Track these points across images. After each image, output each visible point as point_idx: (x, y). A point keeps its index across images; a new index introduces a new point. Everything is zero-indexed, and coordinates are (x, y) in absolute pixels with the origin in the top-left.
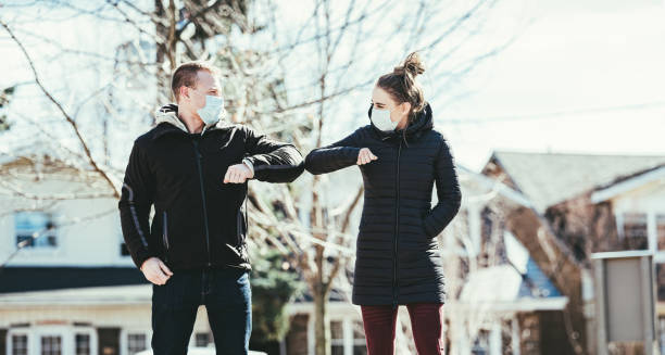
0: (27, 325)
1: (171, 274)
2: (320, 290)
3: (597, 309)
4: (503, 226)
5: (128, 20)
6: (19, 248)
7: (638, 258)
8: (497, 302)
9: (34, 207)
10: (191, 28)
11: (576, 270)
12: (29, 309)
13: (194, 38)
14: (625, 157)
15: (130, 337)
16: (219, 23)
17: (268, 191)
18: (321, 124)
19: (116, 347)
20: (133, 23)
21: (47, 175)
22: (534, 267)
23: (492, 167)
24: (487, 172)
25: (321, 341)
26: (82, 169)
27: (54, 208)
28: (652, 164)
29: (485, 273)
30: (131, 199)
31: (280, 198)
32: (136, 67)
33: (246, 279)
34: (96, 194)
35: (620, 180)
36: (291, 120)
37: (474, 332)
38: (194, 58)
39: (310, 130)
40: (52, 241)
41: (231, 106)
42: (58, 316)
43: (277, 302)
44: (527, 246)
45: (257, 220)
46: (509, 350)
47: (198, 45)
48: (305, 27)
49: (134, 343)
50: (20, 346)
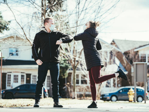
0: (11, 72)
1: (43, 63)
2: (75, 68)
3: (134, 74)
4: (115, 56)
5: (36, 8)
6: (10, 56)
7: (144, 64)
8: (113, 72)
9: (13, 47)
10: (49, 10)
11: (131, 66)
12: (11, 69)
13: (50, 12)
14: (142, 42)
15: (33, 76)
16: (55, 9)
17: (64, 46)
18: (76, 32)
19: (30, 78)
20: (37, 8)
21: (17, 40)
22: (121, 65)
23: (113, 43)
24: (112, 44)
25: (74, 79)
26: (24, 39)
27: (18, 47)
28: (148, 44)
29: (110, 65)
30: (34, 47)
31: (67, 47)
32: (37, 18)
33: (58, 65)
34: (27, 45)
35: (140, 47)
36: (70, 31)
38: (50, 16)
39: (74, 33)
40: (17, 55)
41: (57, 27)
42: (18, 71)
43: (65, 70)
44: (120, 60)
45: (62, 52)
46: (115, 82)
47: (51, 13)
48: (73, 11)
49: (34, 77)
50: (9, 77)
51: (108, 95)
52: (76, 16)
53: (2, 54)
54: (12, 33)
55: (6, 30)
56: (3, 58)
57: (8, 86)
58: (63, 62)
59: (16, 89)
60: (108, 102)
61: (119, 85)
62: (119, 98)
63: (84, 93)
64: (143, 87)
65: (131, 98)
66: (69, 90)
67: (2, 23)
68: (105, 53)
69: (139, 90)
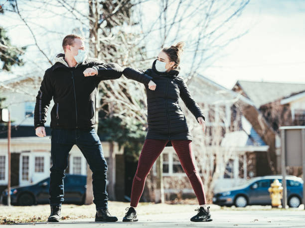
0: (29, 152)
3: (281, 151)
4: (241, 114)
5: (77, 19)
6: (26, 118)
7: (300, 129)
8: (238, 147)
9: (33, 100)
10: (105, 23)
11: (274, 135)
12: (30, 144)
13: (106, 27)
14: (296, 84)
15: (74, 158)
16: (117, 21)
17: (137, 95)
20: (79, 20)
22: (253, 132)
24: (234, 90)
25: (158, 162)
29: (233, 134)
30: (40, 97)
31: (142, 98)
35: (293, 95)
36: (148, 64)
37: (227, 160)
38: (106, 36)
41: (121, 58)
42: (43, 148)
44: (251, 123)
45: (131, 108)
46: (242, 169)
47: (108, 30)
48: (154, 24)
49: (76, 161)
50: (26, 161)
51: (229, 193)
52: (161, 34)
53: (9, 114)
54: (30, 72)
55: (19, 65)
56: (12, 122)
57: (23, 179)
58: (134, 128)
59: (40, 185)
60: (228, 208)
61: (252, 174)
62: (251, 199)
63: (179, 191)
64: (301, 177)
65: (276, 199)
66: (149, 186)
67: (9, 52)
68: (221, 109)
69: (292, 184)
